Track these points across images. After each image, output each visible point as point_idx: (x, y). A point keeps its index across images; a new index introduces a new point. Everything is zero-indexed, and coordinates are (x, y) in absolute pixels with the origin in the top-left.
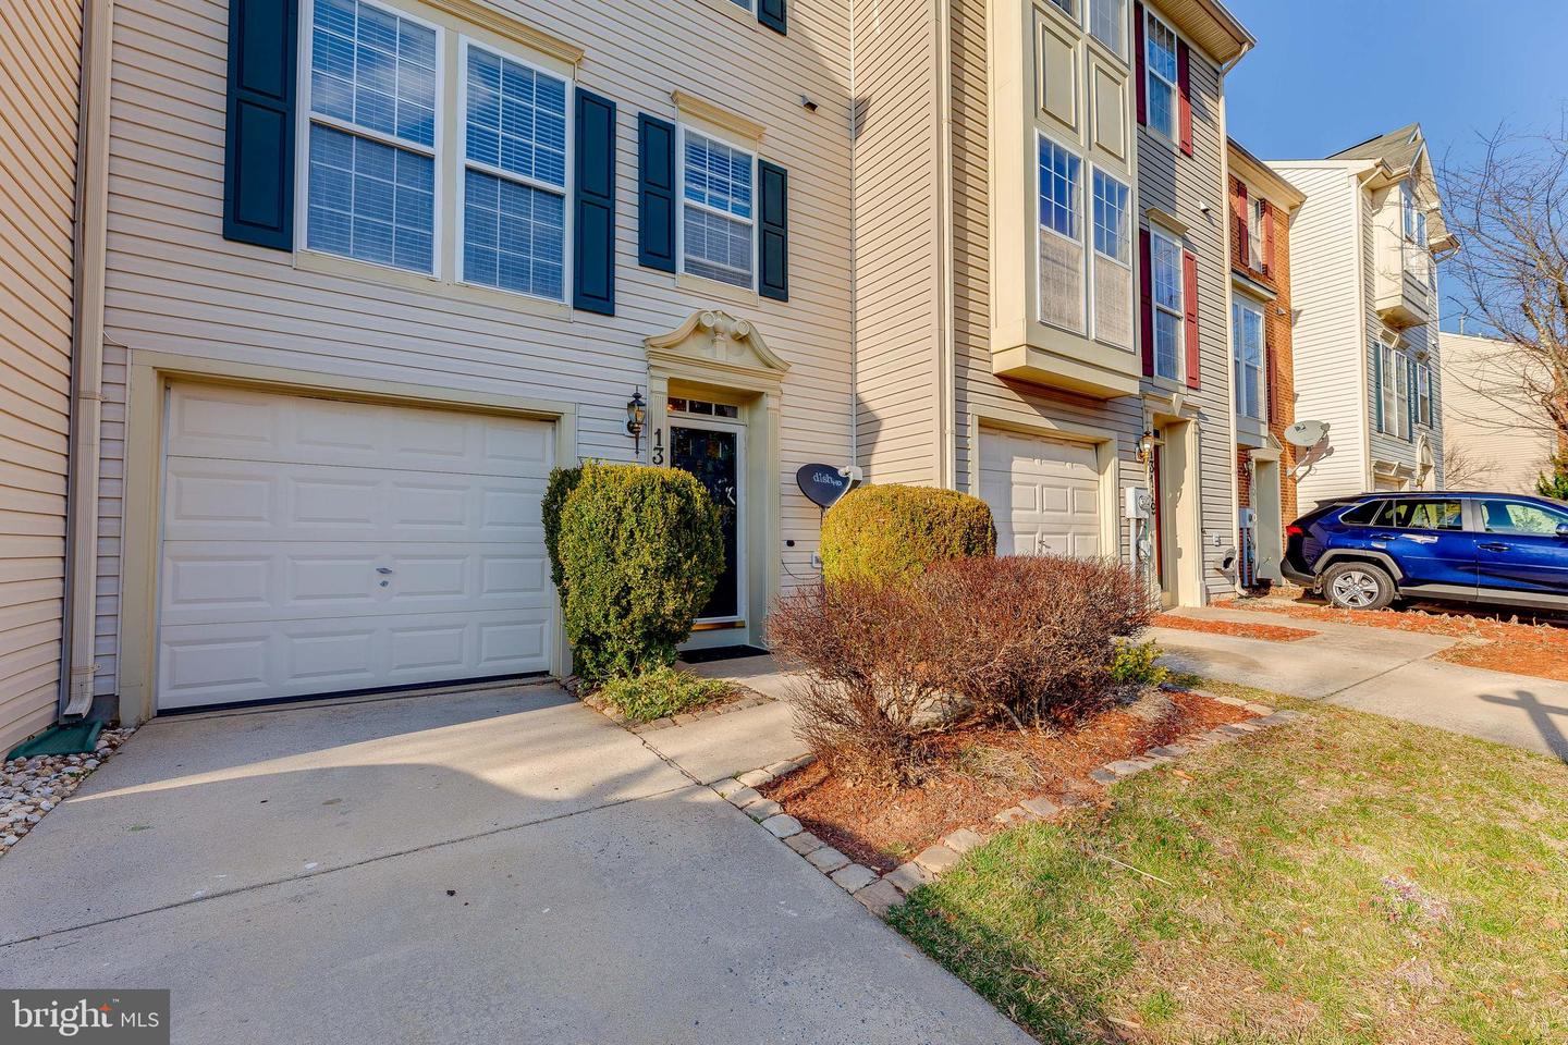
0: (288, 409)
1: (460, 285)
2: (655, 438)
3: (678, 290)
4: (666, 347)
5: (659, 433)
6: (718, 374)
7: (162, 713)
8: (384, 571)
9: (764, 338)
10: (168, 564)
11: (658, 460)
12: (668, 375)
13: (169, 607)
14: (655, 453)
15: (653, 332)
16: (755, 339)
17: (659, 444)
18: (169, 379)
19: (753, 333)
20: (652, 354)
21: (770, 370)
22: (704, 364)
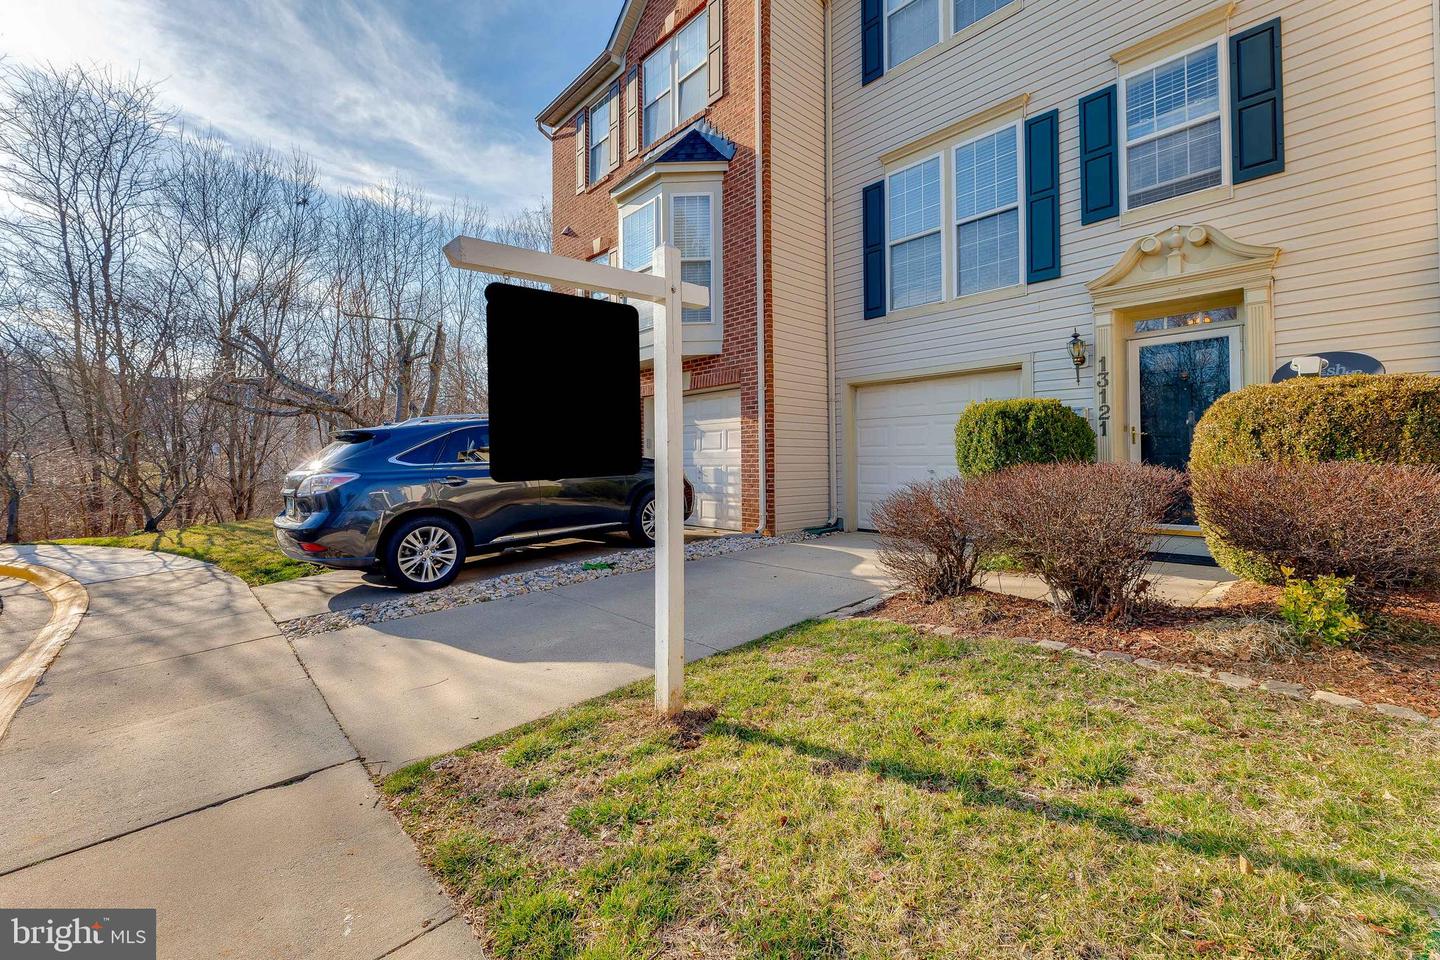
0: (892, 390)
1: (957, 300)
2: (1099, 366)
3: (1124, 228)
4: (1108, 285)
5: (1103, 360)
6: (1174, 288)
7: (859, 530)
8: (932, 472)
9: (1225, 232)
10: (859, 466)
11: (1103, 383)
12: (1110, 308)
13: (860, 485)
14: (1099, 379)
15: (1092, 277)
16: (1215, 236)
17: (1104, 369)
18: (855, 387)
19: (1214, 234)
20: (1095, 296)
21: (1251, 262)
22: (1153, 285)
